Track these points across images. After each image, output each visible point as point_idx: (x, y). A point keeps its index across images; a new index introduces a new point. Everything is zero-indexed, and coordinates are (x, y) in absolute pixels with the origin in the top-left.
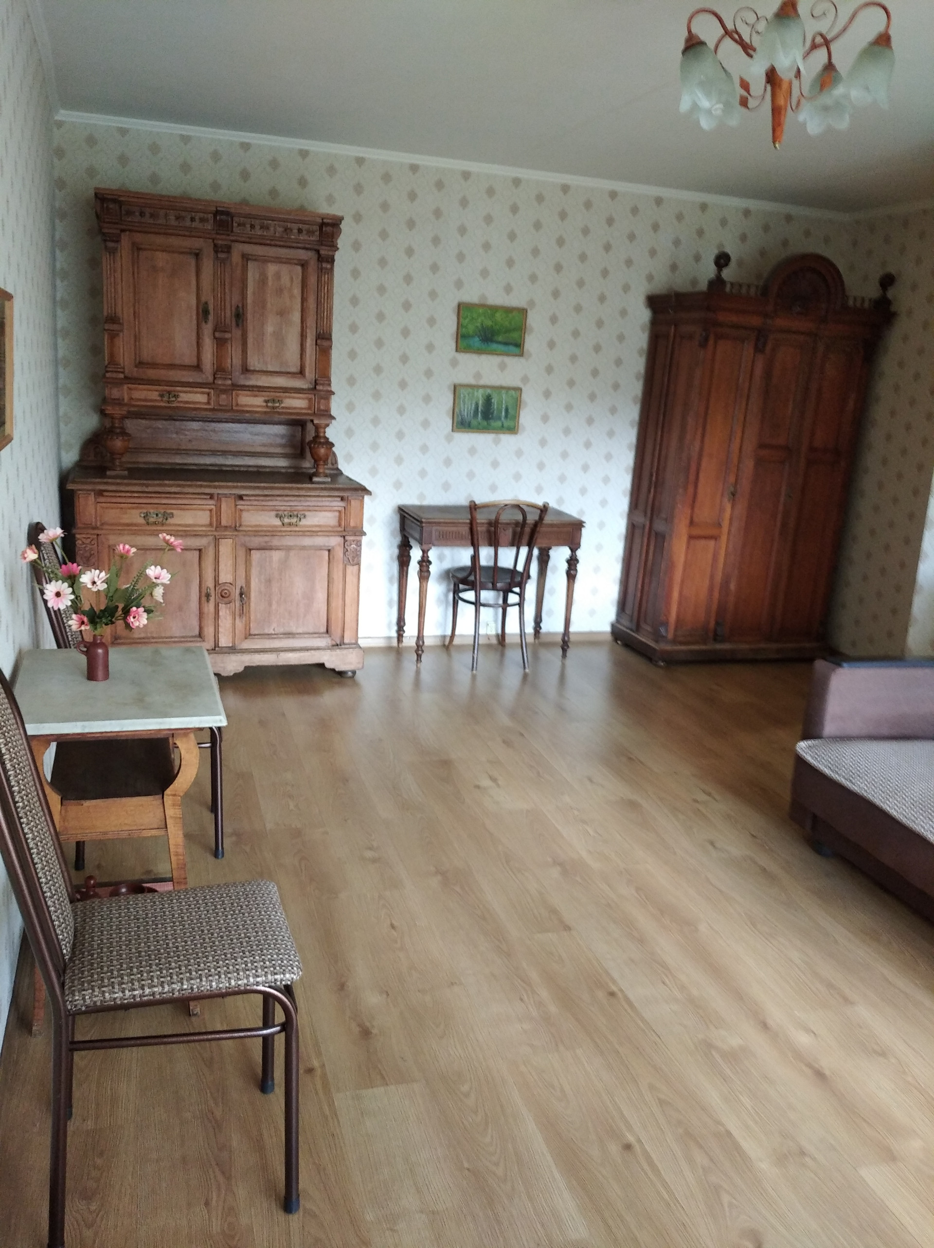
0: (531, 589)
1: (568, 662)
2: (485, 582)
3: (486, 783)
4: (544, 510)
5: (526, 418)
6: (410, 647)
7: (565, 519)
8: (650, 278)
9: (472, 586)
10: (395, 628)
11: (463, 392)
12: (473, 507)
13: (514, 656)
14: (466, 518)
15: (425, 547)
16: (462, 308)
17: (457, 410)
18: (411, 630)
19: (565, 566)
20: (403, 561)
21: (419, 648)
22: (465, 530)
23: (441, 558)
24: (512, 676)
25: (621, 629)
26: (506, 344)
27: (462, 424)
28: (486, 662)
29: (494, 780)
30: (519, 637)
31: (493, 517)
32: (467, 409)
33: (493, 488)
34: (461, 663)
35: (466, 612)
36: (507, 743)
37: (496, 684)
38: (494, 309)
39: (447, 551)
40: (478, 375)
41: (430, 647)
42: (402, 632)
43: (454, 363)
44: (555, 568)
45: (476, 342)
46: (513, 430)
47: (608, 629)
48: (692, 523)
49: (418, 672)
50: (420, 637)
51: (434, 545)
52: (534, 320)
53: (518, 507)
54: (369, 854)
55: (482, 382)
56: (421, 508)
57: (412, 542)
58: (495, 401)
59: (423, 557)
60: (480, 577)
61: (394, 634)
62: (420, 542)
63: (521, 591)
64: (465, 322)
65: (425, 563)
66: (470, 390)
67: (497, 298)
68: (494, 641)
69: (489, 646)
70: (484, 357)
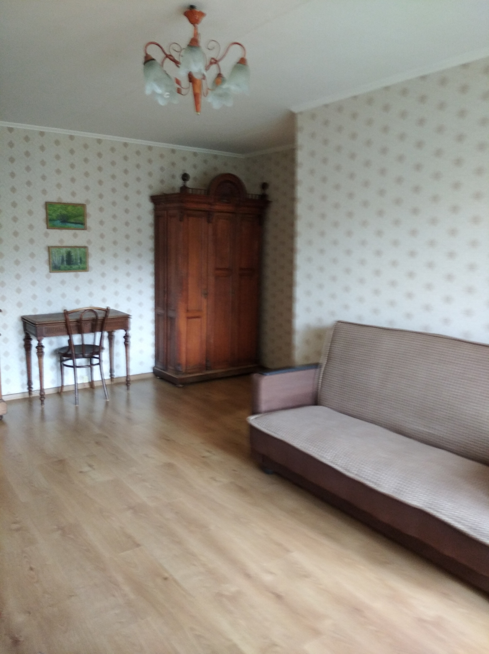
0: (105, 355)
1: (131, 392)
2: (78, 354)
3: (86, 469)
4: (107, 311)
5: (92, 262)
6: (37, 397)
7: (119, 315)
8: (150, 187)
9: (71, 357)
10: (27, 387)
11: (54, 250)
12: (66, 313)
13: (99, 393)
14: (62, 319)
15: (39, 338)
16: (48, 205)
17: (51, 260)
18: (36, 386)
19: (123, 340)
20: (27, 347)
21: (42, 396)
22: (63, 326)
23: (51, 343)
24: (99, 405)
25: (158, 370)
26: (76, 223)
27: (55, 268)
28: (83, 399)
29: (90, 466)
30: (101, 382)
31: (78, 317)
32: (57, 259)
33: (78, 302)
34: (69, 401)
35: (69, 372)
36: (97, 443)
37: (91, 411)
38: (67, 205)
39: (54, 339)
40: (61, 241)
41: (50, 395)
42: (31, 389)
43: (46, 235)
44: (118, 342)
45: (58, 223)
46: (85, 269)
47: (151, 371)
48: (188, 311)
49: (42, 411)
50: (42, 390)
51: (45, 336)
52: (90, 210)
53: (91, 310)
54: (15, 526)
55: (65, 244)
56: (36, 316)
57: (32, 337)
58: (73, 254)
59: (38, 344)
60: (74, 352)
61: (26, 390)
62: (36, 336)
63: (99, 356)
64: (51, 212)
65: (40, 347)
66: (57, 249)
67: (67, 199)
68: (88, 386)
69: (85, 390)
70: (64, 231)
